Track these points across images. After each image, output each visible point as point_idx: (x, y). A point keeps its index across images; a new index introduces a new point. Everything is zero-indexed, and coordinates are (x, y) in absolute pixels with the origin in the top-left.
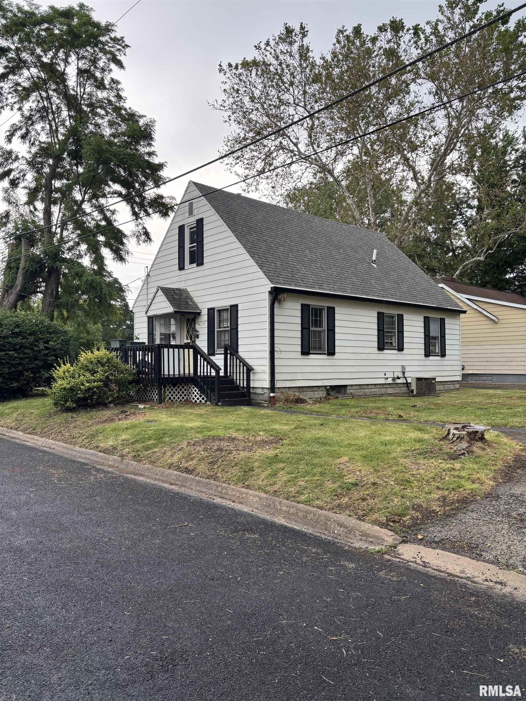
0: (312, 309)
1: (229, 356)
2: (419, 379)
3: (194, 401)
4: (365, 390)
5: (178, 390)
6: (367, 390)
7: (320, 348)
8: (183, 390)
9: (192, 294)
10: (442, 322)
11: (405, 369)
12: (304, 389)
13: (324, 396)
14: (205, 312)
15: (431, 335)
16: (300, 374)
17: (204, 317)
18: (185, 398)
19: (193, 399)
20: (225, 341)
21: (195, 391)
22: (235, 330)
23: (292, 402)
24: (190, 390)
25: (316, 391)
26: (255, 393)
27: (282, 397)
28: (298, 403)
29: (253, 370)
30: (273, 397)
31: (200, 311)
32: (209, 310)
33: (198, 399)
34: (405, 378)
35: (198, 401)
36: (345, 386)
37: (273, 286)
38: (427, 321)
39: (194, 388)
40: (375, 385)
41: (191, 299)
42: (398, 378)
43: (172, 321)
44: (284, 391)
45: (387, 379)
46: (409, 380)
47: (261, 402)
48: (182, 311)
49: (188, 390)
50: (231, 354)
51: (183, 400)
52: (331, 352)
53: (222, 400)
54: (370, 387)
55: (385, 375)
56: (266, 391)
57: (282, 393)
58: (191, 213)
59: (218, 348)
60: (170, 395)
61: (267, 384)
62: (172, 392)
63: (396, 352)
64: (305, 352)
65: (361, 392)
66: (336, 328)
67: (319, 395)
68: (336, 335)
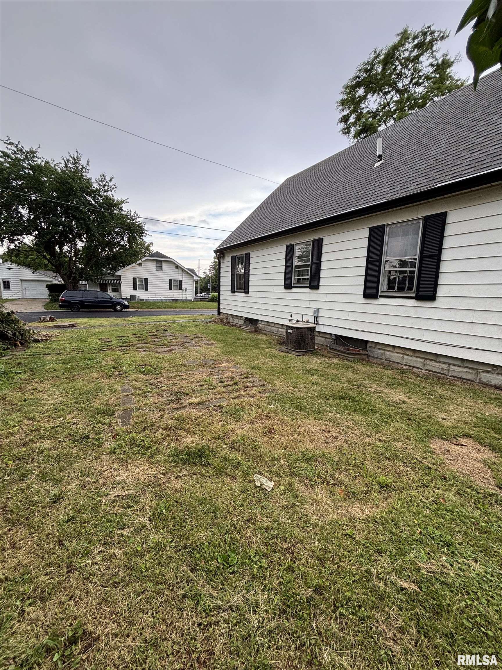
0: (237, 258)
4: (272, 328)
6: (275, 328)
7: (242, 288)
10: (434, 223)
11: (318, 313)
12: (233, 317)
13: (243, 324)
16: (231, 306)
36: (257, 320)
38: (375, 234)
40: (282, 325)
52: (246, 291)
54: (277, 326)
55: (291, 316)
63: (308, 290)
64: (233, 291)
65: (268, 328)
66: (251, 271)
67: (241, 322)
68: (250, 276)
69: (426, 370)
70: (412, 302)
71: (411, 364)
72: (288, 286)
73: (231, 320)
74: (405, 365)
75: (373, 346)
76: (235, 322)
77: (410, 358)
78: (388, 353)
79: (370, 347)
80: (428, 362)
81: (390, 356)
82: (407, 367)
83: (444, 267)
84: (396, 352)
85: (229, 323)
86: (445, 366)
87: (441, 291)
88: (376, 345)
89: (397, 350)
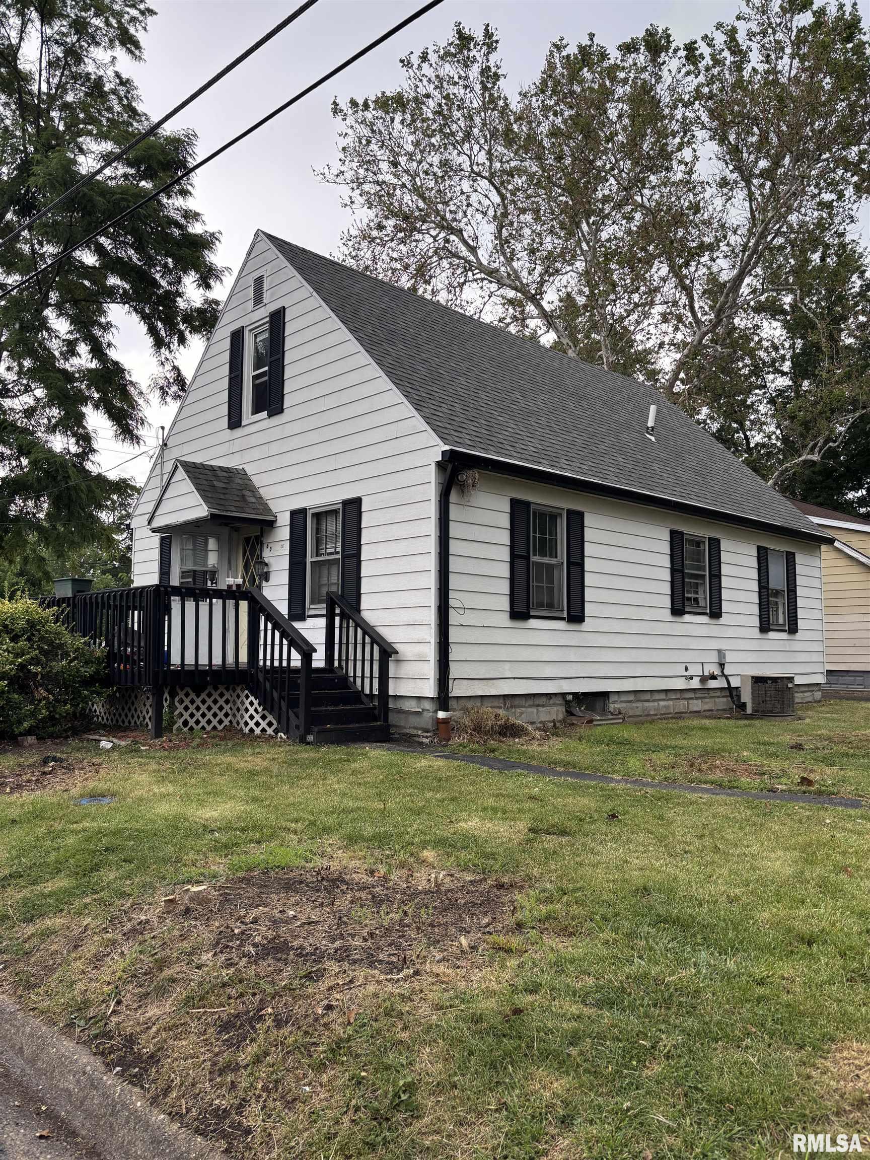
0: (535, 513)
1: (337, 619)
2: (758, 681)
3: (246, 730)
4: (647, 704)
5: (209, 702)
6: (651, 704)
7: (550, 606)
8: (221, 702)
9: (257, 481)
10: (790, 560)
11: (724, 658)
12: (517, 702)
13: (561, 717)
14: (284, 520)
15: (771, 586)
16: (507, 665)
17: (283, 533)
18: (226, 722)
19: (246, 724)
20: (329, 585)
21: (252, 704)
22: (354, 560)
23: (491, 732)
24: (239, 702)
25: (543, 706)
26: (400, 711)
27: (466, 721)
28: (505, 735)
29: (397, 653)
30: (445, 721)
31: (272, 518)
32: (293, 513)
33: (257, 724)
34: (726, 677)
35: (258, 731)
36: (605, 695)
37: (447, 448)
38: (763, 555)
39: (247, 697)
40: (666, 691)
41: (254, 490)
42: (713, 677)
43: (212, 544)
44: (469, 705)
45: (691, 678)
46: (735, 682)
47: (415, 732)
48: (229, 514)
49: (234, 703)
50: (343, 616)
51: (220, 727)
52: (576, 616)
53: (316, 729)
54: (657, 696)
55: (686, 669)
56: (427, 705)
57: (466, 710)
58: (258, 299)
59: (312, 603)
60: (186, 716)
61: (429, 689)
62: (192, 709)
63: (706, 619)
64: (519, 613)
68: (586, 575)
70: (786, 635)
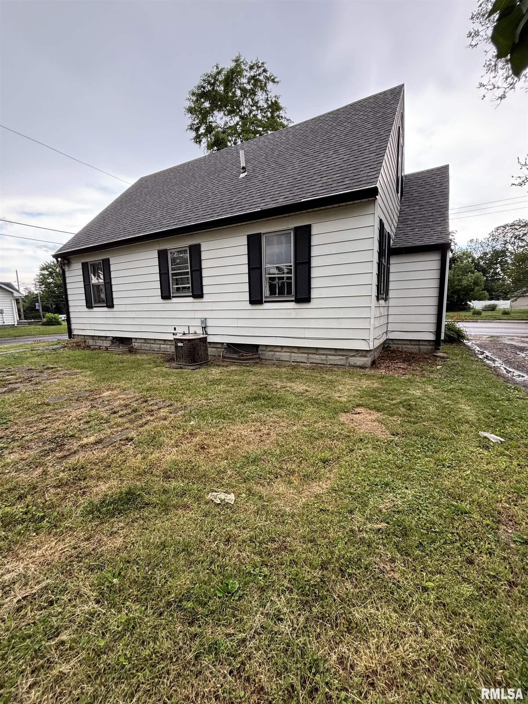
0: (92, 265)
4: (152, 345)
6: (156, 345)
10: (302, 233)
11: (206, 323)
13: (109, 345)
16: (88, 325)
38: (254, 241)
40: (165, 340)
52: (110, 305)
54: (158, 342)
55: (175, 329)
63: (191, 299)
64: (89, 305)
65: (147, 346)
66: (112, 280)
67: (107, 344)
68: (113, 287)
69: (310, 363)
70: (292, 305)
71: (298, 360)
72: (166, 296)
73: (91, 342)
74: (293, 362)
75: (264, 349)
76: (98, 344)
77: (296, 355)
78: (277, 353)
79: (261, 350)
80: (311, 356)
81: (280, 355)
82: (295, 363)
83: (314, 273)
84: (285, 352)
85: (89, 347)
86: (324, 357)
87: (314, 294)
88: (266, 348)
89: (284, 350)
